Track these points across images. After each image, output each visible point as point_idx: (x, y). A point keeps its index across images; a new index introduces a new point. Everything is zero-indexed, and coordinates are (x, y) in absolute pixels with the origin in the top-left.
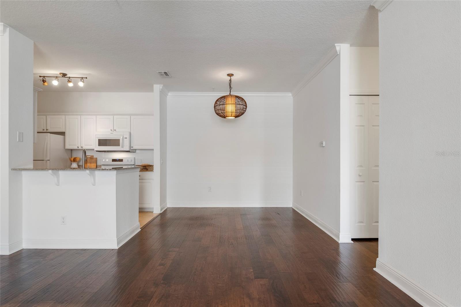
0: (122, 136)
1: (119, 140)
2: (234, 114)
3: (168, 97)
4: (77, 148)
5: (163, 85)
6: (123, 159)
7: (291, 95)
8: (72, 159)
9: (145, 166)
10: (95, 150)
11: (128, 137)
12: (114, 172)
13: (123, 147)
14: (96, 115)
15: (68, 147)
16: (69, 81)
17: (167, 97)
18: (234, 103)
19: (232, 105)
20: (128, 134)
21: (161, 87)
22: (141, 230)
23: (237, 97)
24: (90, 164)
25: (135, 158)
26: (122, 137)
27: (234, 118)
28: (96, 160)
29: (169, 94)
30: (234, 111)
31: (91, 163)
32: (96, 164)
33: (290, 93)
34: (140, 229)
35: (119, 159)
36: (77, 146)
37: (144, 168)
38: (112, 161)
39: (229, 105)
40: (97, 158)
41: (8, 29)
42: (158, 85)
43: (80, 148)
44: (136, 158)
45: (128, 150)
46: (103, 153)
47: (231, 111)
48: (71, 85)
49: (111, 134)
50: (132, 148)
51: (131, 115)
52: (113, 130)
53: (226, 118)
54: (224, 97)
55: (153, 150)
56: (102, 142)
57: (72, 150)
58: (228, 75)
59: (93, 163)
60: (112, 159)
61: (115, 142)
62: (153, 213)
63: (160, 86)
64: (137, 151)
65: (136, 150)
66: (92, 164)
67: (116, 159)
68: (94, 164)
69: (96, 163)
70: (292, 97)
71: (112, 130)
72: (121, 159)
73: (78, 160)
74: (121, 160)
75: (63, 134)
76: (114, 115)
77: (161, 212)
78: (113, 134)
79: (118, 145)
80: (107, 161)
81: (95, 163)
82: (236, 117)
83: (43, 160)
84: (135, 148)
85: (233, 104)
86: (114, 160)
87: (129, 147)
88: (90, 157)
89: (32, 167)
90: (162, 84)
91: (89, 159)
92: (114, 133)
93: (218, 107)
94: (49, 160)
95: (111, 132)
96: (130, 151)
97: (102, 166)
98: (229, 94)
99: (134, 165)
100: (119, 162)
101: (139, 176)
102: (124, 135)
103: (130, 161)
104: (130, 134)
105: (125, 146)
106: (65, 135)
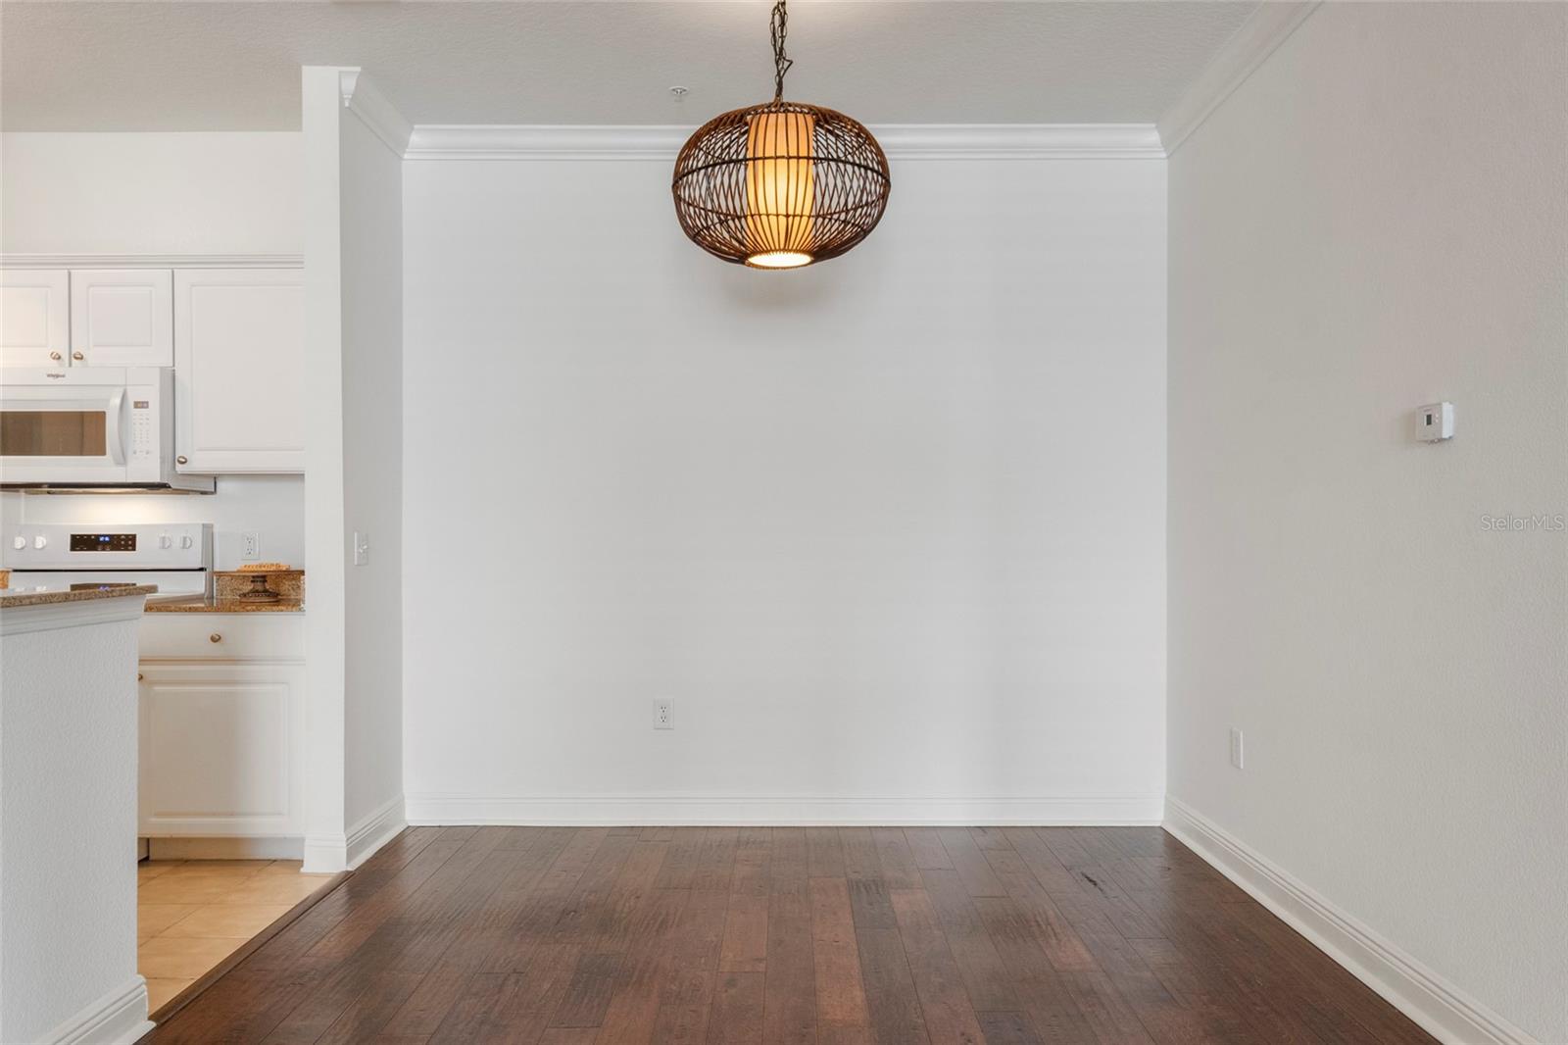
0: (121, 390)
1: (100, 417)
2: (803, 229)
3: (406, 156)
5: (358, 69)
6: (134, 536)
7: (1153, 137)
9: (263, 578)
11: (153, 395)
13: (122, 459)
17: (401, 159)
18: (804, 153)
19: (793, 162)
20: (156, 380)
21: (350, 84)
22: (153, 1025)
25: (208, 528)
26: (117, 401)
27: (807, 259)
29: (416, 139)
30: (806, 212)
33: (1154, 125)
34: (150, 1018)
35: (111, 536)
37: (259, 587)
38: (73, 548)
39: (770, 163)
42: (332, 72)
44: (216, 530)
45: (156, 479)
47: (782, 211)
49: (51, 380)
50: (180, 468)
51: (173, 263)
52: (64, 356)
53: (754, 260)
54: (736, 121)
55: (299, 477)
60: (73, 537)
62: (302, 870)
63: (340, 72)
64: (222, 485)
65: (215, 478)
67: (98, 536)
70: (1164, 155)
71: (59, 358)
72: (127, 536)
74: (124, 542)
76: (70, 264)
77: (351, 868)
78: (59, 381)
79: (95, 446)
80: (39, 545)
82: (822, 252)
84: (200, 463)
85: (798, 158)
86: (83, 542)
87: (162, 462)
90: (354, 65)
92: (75, 373)
93: (697, 187)
95: (54, 367)
96: (170, 487)
97: (12, 575)
98: (771, 98)
99: (201, 569)
100: (111, 550)
101: (215, 639)
102: (128, 388)
103: (177, 543)
104: (170, 381)
105: (135, 453)
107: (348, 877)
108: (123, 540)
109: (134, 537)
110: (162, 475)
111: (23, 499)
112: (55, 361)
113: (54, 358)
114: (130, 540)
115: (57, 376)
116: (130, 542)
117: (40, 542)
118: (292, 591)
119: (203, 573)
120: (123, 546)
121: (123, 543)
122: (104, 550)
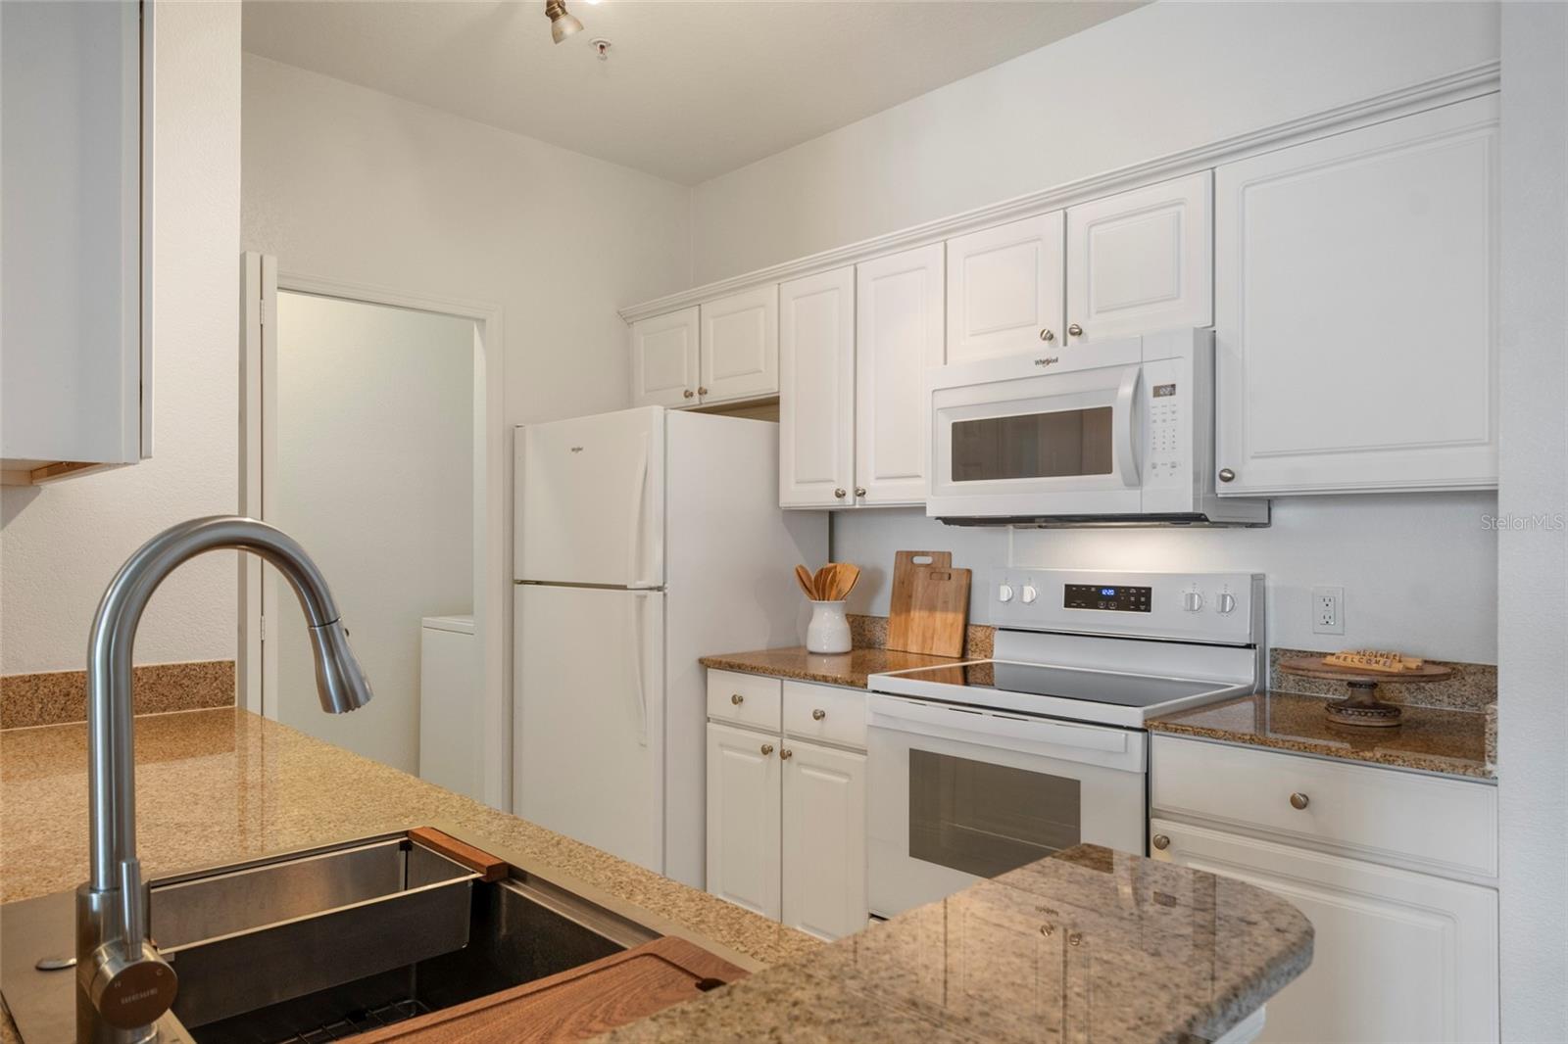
0: (1136, 371)
1: (1104, 416)
4: (835, 501)
6: (1149, 590)
10: (931, 512)
11: (1183, 373)
13: (1136, 479)
14: (945, 234)
15: (798, 494)
20: (1186, 349)
24: (925, 614)
25: (1258, 581)
26: (1127, 390)
28: (964, 582)
31: (932, 608)
32: (960, 618)
35: (1117, 589)
36: (833, 487)
37: (1363, 696)
38: (1068, 604)
40: (969, 572)
43: (851, 500)
44: (1270, 583)
45: (1188, 508)
49: (1040, 369)
50: (1222, 488)
51: (1215, 158)
52: (1059, 335)
57: (832, 515)
59: (945, 609)
60: (1068, 587)
64: (1280, 513)
65: (1270, 502)
66: (939, 616)
67: (1100, 588)
68: (950, 616)
69: (962, 604)
71: (1051, 337)
72: (1138, 589)
74: (1136, 599)
75: (765, 408)
76: (1066, 199)
78: (1052, 368)
80: (1027, 598)
81: (955, 610)
83: (624, 588)
84: (1255, 479)
86: (1080, 596)
87: (1196, 479)
88: (928, 560)
91: (922, 574)
92: (1070, 355)
94: (659, 589)
95: (1044, 349)
96: (1207, 520)
97: (998, 633)
99: (1248, 646)
100: (1117, 609)
101: (1300, 803)
102: (1147, 368)
103: (1213, 603)
104: (1209, 346)
105: (1154, 467)
106: (775, 418)
108: (1132, 595)
109: (1146, 592)
110: (1196, 501)
111: (1011, 536)
112: (1046, 342)
113: (1045, 339)
114: (1143, 595)
115: (1047, 362)
116: (1143, 599)
117: (1029, 593)
118: (1406, 694)
119: (1251, 653)
120: (1133, 604)
121: (1133, 599)
122: (1107, 608)
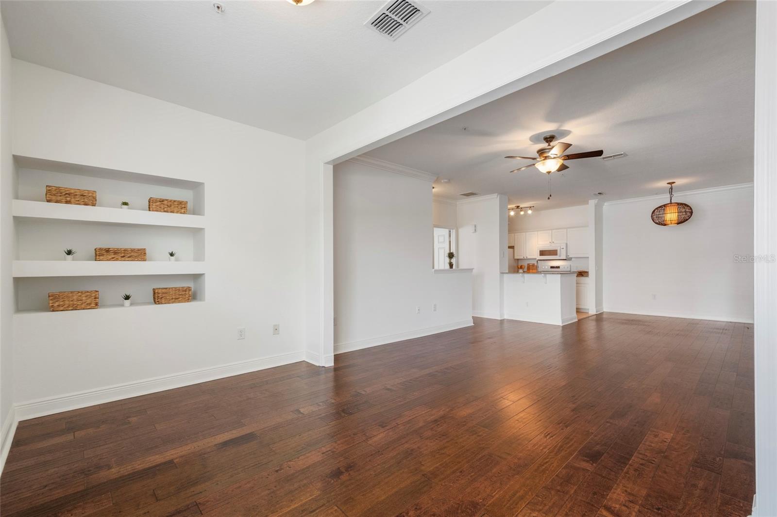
0: (560, 246)
1: (557, 250)
2: (676, 222)
4: (523, 258)
5: (597, 200)
6: (560, 266)
8: (519, 267)
9: (581, 272)
10: (537, 259)
11: (565, 247)
12: (560, 275)
13: (560, 256)
14: (538, 231)
15: (516, 257)
16: (521, 211)
18: (676, 211)
19: (673, 213)
20: (565, 245)
21: (596, 202)
22: (578, 320)
23: (678, 204)
24: (532, 269)
25: (570, 265)
26: (559, 248)
27: (676, 225)
29: (605, 204)
30: (676, 218)
32: (537, 270)
35: (556, 266)
36: (523, 256)
37: (580, 274)
39: (669, 214)
40: (538, 265)
41: (499, 196)
42: (594, 200)
43: (525, 258)
44: (572, 265)
45: (565, 258)
46: (543, 261)
47: (672, 219)
48: (522, 213)
49: (550, 246)
50: (568, 257)
51: (567, 228)
53: (666, 225)
54: (663, 206)
55: (588, 258)
56: (542, 253)
57: (518, 260)
58: (668, 183)
61: (554, 253)
62: (590, 313)
64: (573, 259)
65: (571, 258)
66: (534, 270)
67: (554, 266)
71: (550, 242)
73: (523, 267)
74: (558, 267)
76: (552, 230)
79: (556, 254)
82: (679, 223)
84: (570, 257)
86: (552, 267)
87: (565, 256)
88: (532, 264)
89: (507, 272)
91: (531, 266)
92: (553, 245)
93: (656, 216)
95: (550, 244)
96: (566, 260)
98: (669, 202)
100: (556, 268)
103: (566, 267)
104: (567, 244)
105: (562, 255)
106: (514, 248)
107: (596, 315)
117: (546, 267)
118: (587, 274)
